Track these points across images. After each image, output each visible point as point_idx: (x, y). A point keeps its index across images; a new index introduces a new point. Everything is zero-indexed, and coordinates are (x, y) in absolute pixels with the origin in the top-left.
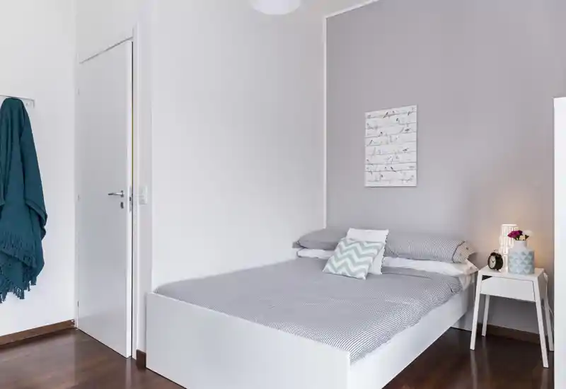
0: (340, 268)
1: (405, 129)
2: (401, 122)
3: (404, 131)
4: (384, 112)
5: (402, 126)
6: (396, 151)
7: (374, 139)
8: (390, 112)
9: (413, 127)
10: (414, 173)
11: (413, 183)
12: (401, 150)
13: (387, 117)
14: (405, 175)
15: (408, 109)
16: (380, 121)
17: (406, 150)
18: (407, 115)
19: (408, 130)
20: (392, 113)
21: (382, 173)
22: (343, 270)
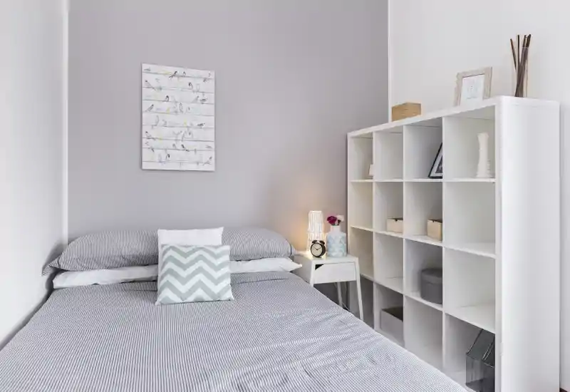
0: (191, 291)
1: (201, 98)
2: (195, 89)
3: (199, 102)
4: (171, 70)
5: (195, 95)
6: (189, 125)
7: (157, 105)
8: (180, 71)
9: (211, 98)
10: (212, 154)
11: (211, 168)
12: (196, 124)
13: (175, 79)
14: (200, 157)
15: (204, 73)
16: (165, 81)
17: (201, 125)
18: (202, 82)
19: (204, 100)
20: (182, 74)
21: (169, 152)
22: (200, 293)
